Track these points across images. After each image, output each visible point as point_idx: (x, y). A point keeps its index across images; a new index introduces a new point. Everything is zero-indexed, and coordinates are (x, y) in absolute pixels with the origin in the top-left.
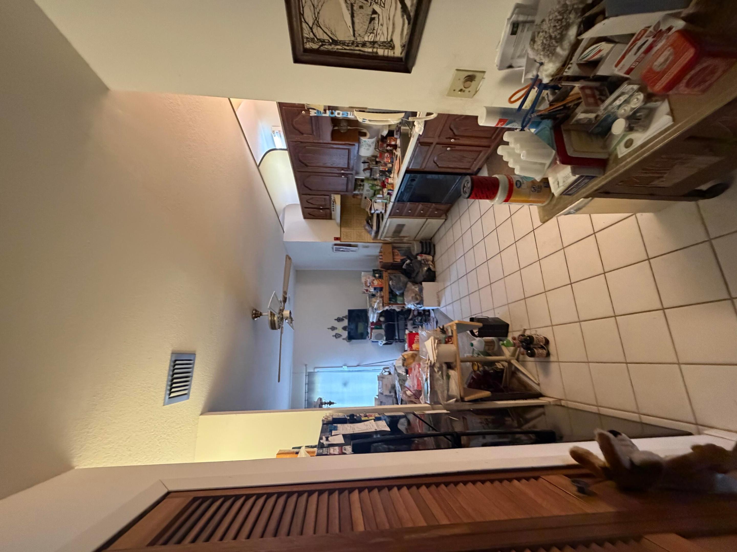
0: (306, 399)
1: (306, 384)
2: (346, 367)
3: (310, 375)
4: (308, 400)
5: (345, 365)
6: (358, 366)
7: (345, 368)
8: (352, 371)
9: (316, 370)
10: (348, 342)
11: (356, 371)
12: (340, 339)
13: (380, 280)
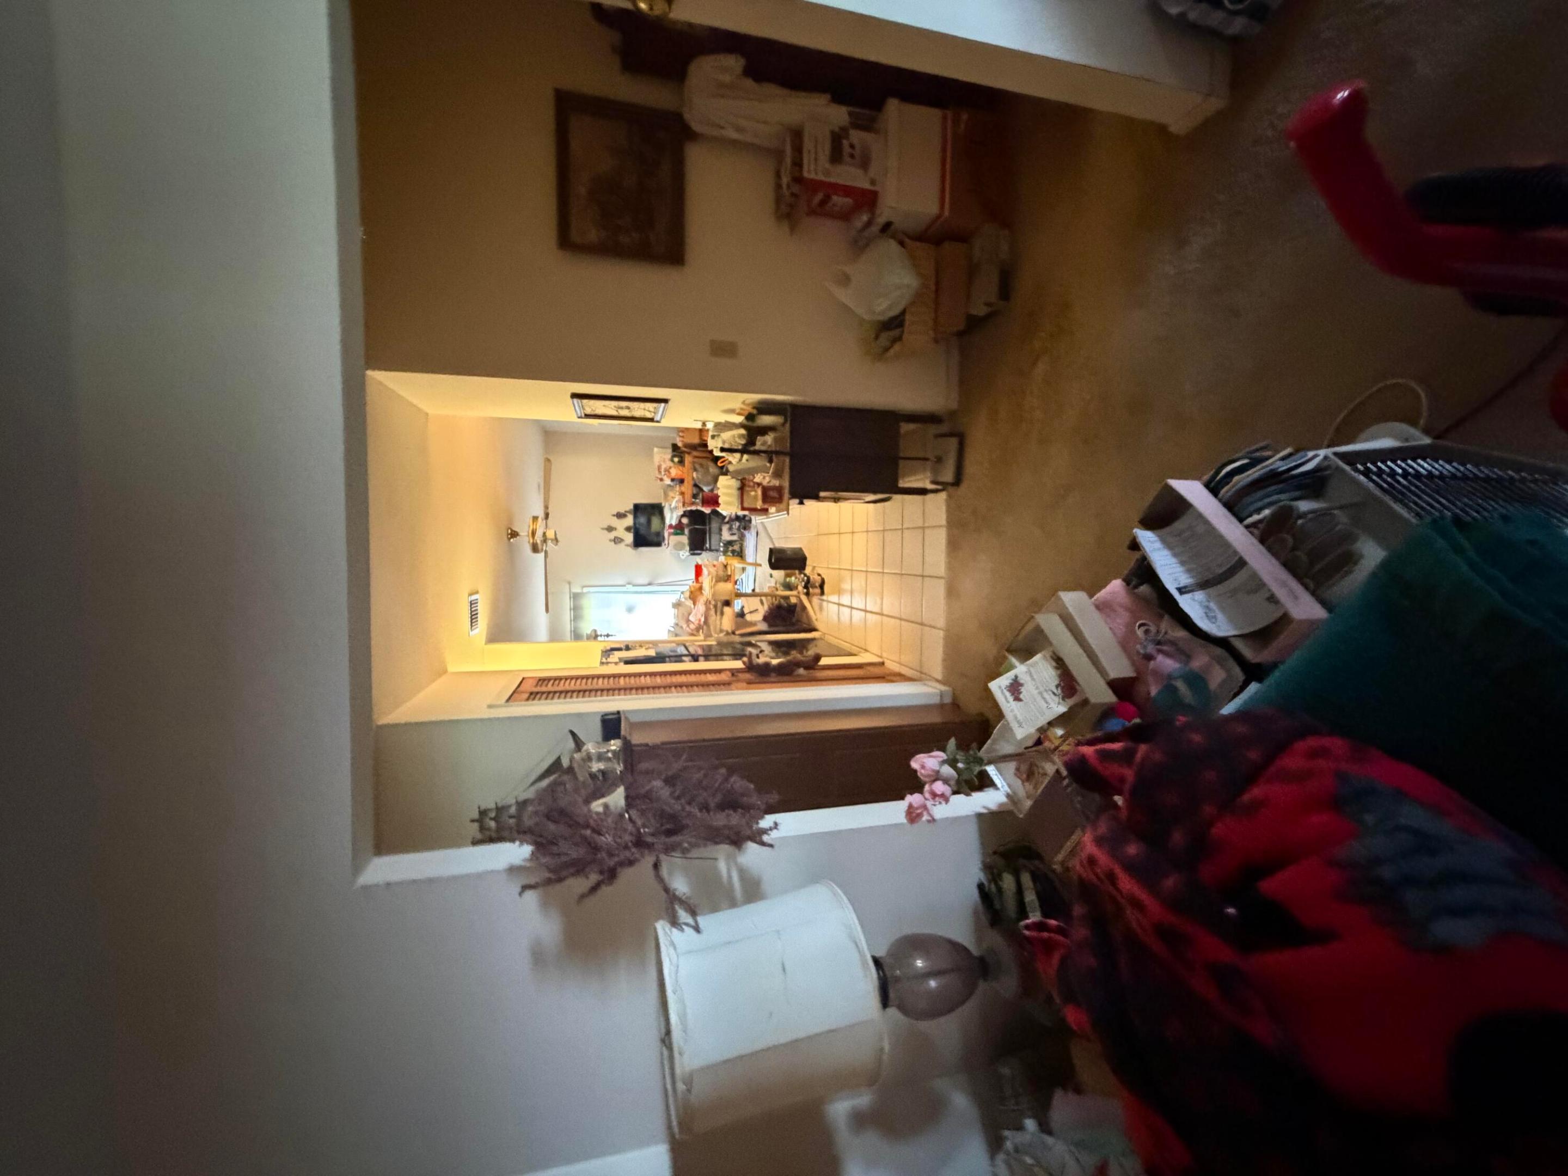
0: (573, 629)
1: (571, 609)
2: (631, 586)
3: (576, 597)
4: (574, 631)
5: (629, 584)
6: (650, 584)
7: (630, 588)
8: (641, 593)
9: (585, 590)
10: (634, 549)
11: (646, 592)
12: (622, 545)
13: (681, 468)
